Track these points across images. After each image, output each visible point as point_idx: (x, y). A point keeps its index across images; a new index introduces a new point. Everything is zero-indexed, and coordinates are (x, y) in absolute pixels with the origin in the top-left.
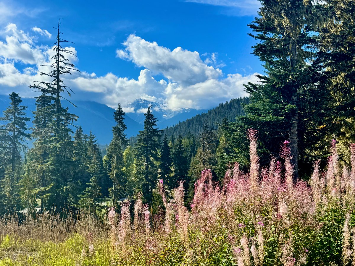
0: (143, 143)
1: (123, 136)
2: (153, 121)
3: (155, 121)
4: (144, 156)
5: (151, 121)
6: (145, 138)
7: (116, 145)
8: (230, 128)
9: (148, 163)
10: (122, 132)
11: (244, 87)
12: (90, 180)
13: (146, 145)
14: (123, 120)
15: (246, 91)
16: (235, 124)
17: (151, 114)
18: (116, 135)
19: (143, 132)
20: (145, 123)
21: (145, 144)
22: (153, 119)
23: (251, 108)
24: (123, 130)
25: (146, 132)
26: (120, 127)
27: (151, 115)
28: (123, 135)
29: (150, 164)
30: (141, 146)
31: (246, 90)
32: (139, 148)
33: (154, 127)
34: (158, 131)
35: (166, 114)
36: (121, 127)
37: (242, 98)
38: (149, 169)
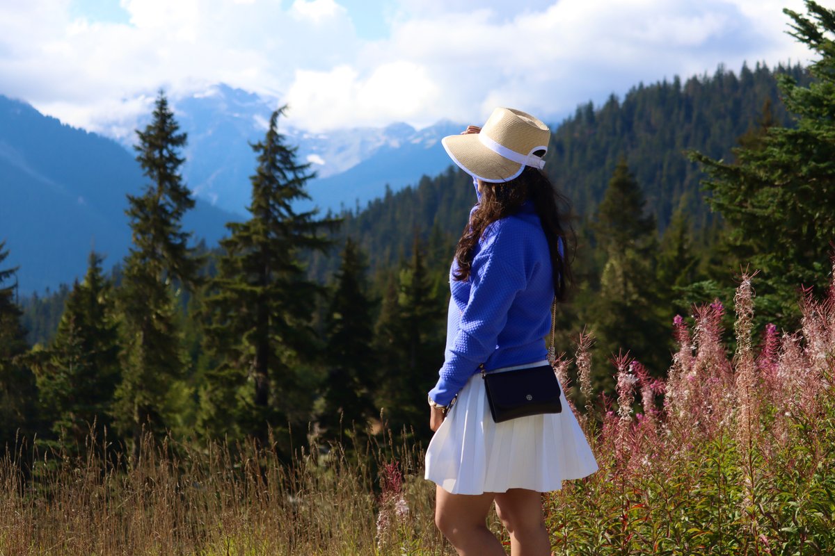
0: (243, 280)
1: (178, 241)
2: (290, 176)
3: (300, 176)
4: (250, 338)
5: (285, 177)
6: (256, 257)
7: (144, 278)
8: (744, 174)
9: (265, 373)
10: (172, 221)
11: (788, 17)
12: (55, 429)
13: (259, 290)
14: (181, 167)
15: (794, 35)
16: (764, 158)
17: (285, 143)
18: (143, 232)
19: (246, 228)
20: (257, 186)
21: (255, 284)
22: (293, 168)
23: (817, 102)
24: (177, 214)
25: (260, 227)
26: (165, 200)
27: (283, 149)
28: (175, 235)
29: (277, 376)
30: (233, 290)
31: (795, 32)
32: (225, 300)
33: (298, 206)
34: (315, 226)
35: (320, 153)
36: (168, 199)
37: (683, 81)
38: (271, 401)
